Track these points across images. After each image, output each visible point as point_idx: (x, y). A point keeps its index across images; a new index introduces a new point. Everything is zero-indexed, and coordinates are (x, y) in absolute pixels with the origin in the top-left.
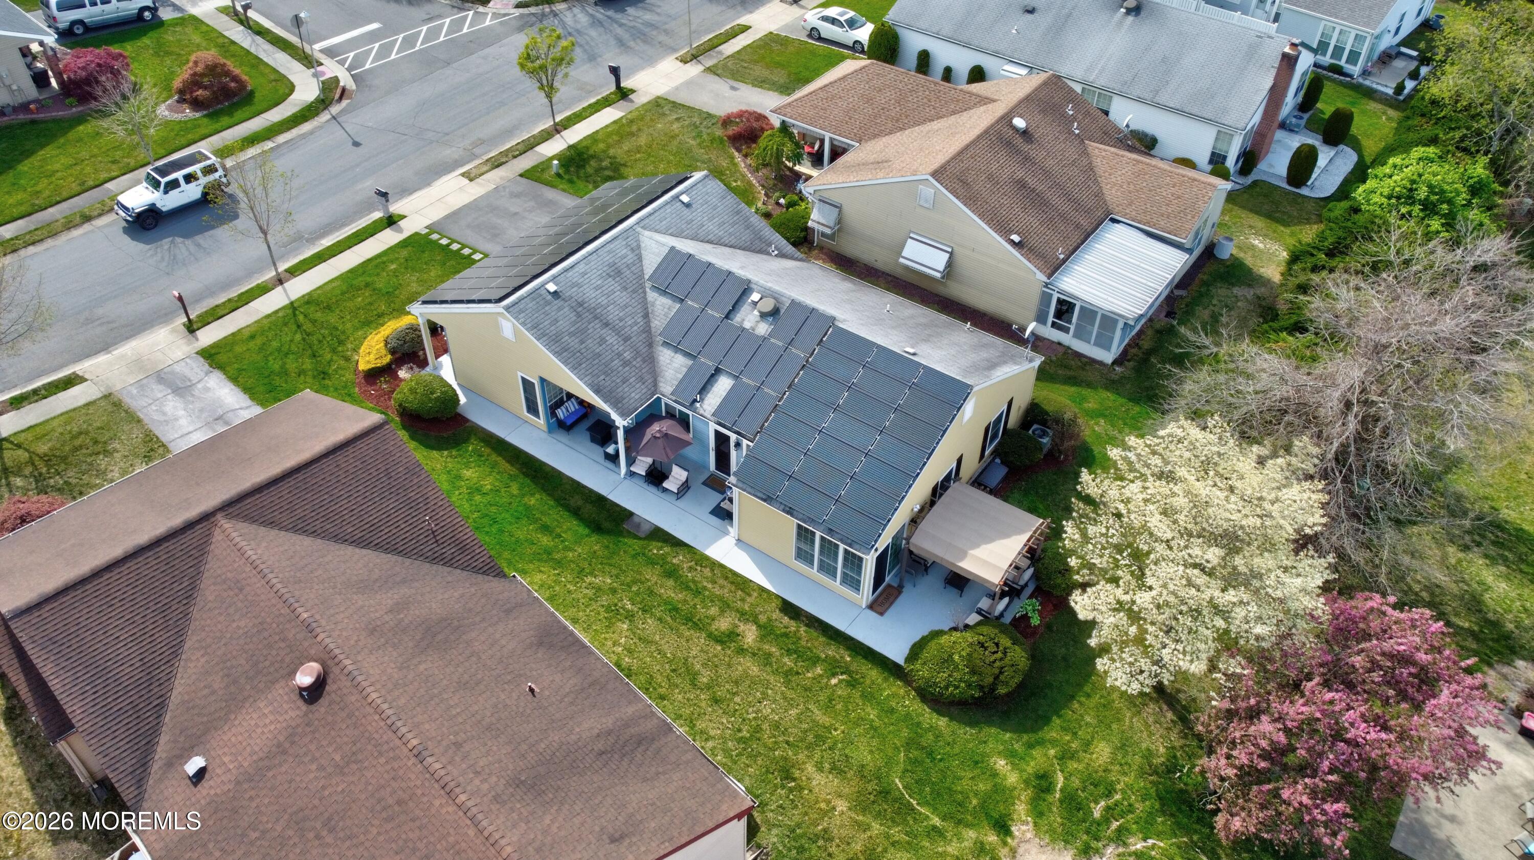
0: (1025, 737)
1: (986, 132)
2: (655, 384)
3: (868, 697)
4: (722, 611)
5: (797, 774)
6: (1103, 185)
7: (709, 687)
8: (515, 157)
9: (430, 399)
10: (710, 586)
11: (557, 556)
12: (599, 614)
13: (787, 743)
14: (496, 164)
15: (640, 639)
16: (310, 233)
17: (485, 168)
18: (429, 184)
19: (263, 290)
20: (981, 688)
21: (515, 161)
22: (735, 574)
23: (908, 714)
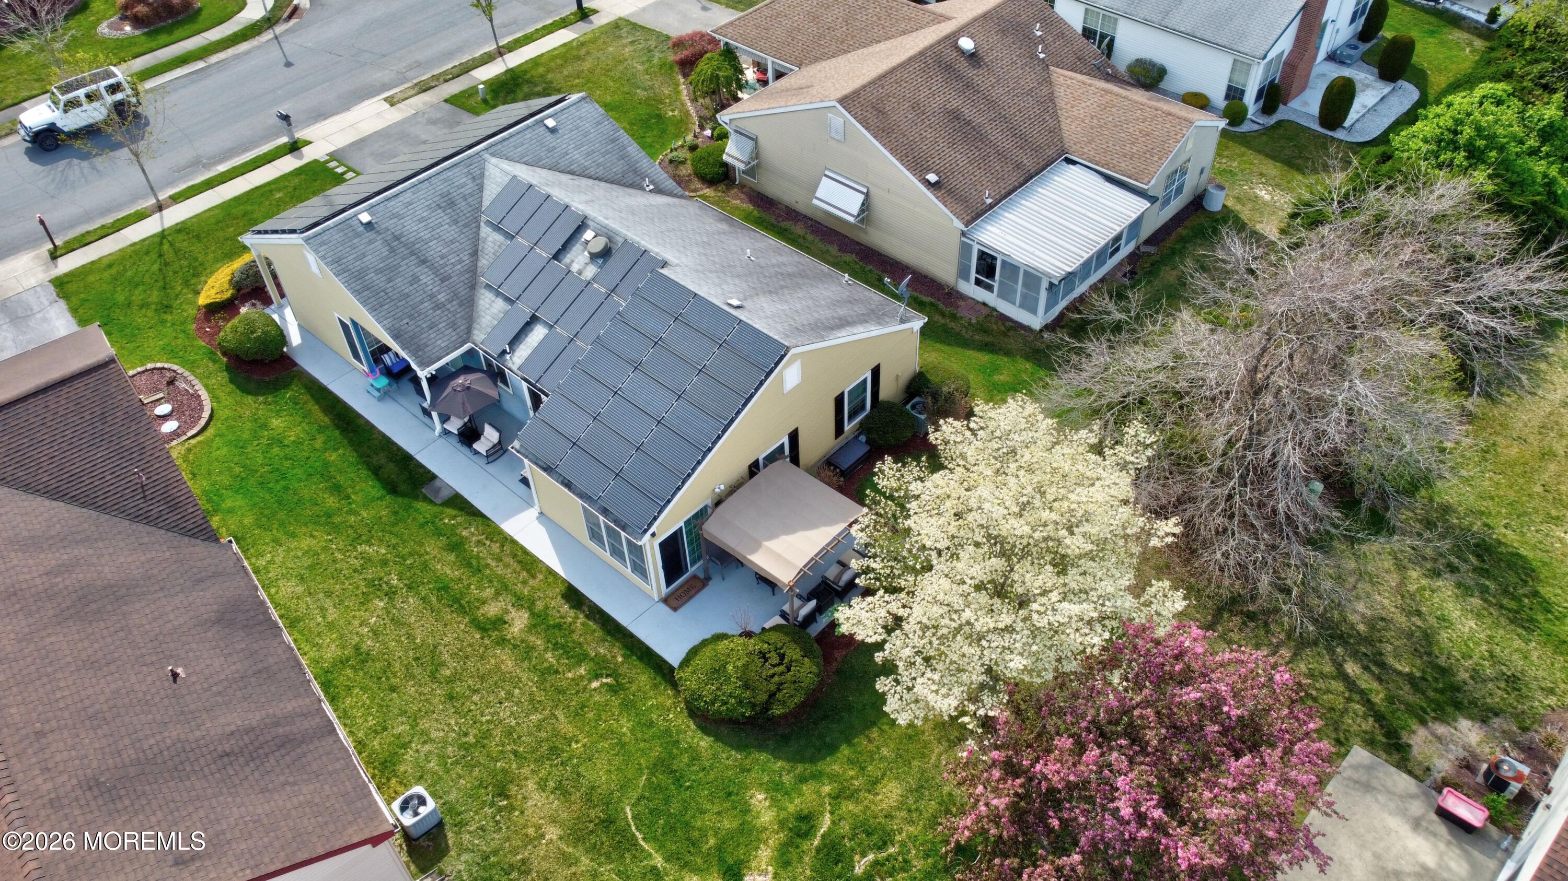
0: (800, 768)
1: (922, 53)
2: (469, 330)
3: (628, 706)
4: (497, 594)
5: (513, 789)
6: (1062, 119)
7: (450, 681)
8: (446, 81)
9: (249, 338)
10: (493, 564)
11: (336, 520)
12: (357, 588)
13: (515, 753)
14: (424, 88)
15: (393, 620)
16: (209, 158)
17: (412, 92)
18: (348, 109)
19: (140, 216)
20: (753, 706)
21: (446, 86)
22: (525, 552)
23: (667, 732)
